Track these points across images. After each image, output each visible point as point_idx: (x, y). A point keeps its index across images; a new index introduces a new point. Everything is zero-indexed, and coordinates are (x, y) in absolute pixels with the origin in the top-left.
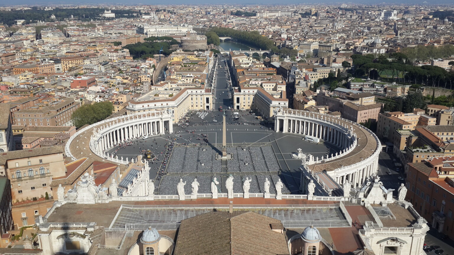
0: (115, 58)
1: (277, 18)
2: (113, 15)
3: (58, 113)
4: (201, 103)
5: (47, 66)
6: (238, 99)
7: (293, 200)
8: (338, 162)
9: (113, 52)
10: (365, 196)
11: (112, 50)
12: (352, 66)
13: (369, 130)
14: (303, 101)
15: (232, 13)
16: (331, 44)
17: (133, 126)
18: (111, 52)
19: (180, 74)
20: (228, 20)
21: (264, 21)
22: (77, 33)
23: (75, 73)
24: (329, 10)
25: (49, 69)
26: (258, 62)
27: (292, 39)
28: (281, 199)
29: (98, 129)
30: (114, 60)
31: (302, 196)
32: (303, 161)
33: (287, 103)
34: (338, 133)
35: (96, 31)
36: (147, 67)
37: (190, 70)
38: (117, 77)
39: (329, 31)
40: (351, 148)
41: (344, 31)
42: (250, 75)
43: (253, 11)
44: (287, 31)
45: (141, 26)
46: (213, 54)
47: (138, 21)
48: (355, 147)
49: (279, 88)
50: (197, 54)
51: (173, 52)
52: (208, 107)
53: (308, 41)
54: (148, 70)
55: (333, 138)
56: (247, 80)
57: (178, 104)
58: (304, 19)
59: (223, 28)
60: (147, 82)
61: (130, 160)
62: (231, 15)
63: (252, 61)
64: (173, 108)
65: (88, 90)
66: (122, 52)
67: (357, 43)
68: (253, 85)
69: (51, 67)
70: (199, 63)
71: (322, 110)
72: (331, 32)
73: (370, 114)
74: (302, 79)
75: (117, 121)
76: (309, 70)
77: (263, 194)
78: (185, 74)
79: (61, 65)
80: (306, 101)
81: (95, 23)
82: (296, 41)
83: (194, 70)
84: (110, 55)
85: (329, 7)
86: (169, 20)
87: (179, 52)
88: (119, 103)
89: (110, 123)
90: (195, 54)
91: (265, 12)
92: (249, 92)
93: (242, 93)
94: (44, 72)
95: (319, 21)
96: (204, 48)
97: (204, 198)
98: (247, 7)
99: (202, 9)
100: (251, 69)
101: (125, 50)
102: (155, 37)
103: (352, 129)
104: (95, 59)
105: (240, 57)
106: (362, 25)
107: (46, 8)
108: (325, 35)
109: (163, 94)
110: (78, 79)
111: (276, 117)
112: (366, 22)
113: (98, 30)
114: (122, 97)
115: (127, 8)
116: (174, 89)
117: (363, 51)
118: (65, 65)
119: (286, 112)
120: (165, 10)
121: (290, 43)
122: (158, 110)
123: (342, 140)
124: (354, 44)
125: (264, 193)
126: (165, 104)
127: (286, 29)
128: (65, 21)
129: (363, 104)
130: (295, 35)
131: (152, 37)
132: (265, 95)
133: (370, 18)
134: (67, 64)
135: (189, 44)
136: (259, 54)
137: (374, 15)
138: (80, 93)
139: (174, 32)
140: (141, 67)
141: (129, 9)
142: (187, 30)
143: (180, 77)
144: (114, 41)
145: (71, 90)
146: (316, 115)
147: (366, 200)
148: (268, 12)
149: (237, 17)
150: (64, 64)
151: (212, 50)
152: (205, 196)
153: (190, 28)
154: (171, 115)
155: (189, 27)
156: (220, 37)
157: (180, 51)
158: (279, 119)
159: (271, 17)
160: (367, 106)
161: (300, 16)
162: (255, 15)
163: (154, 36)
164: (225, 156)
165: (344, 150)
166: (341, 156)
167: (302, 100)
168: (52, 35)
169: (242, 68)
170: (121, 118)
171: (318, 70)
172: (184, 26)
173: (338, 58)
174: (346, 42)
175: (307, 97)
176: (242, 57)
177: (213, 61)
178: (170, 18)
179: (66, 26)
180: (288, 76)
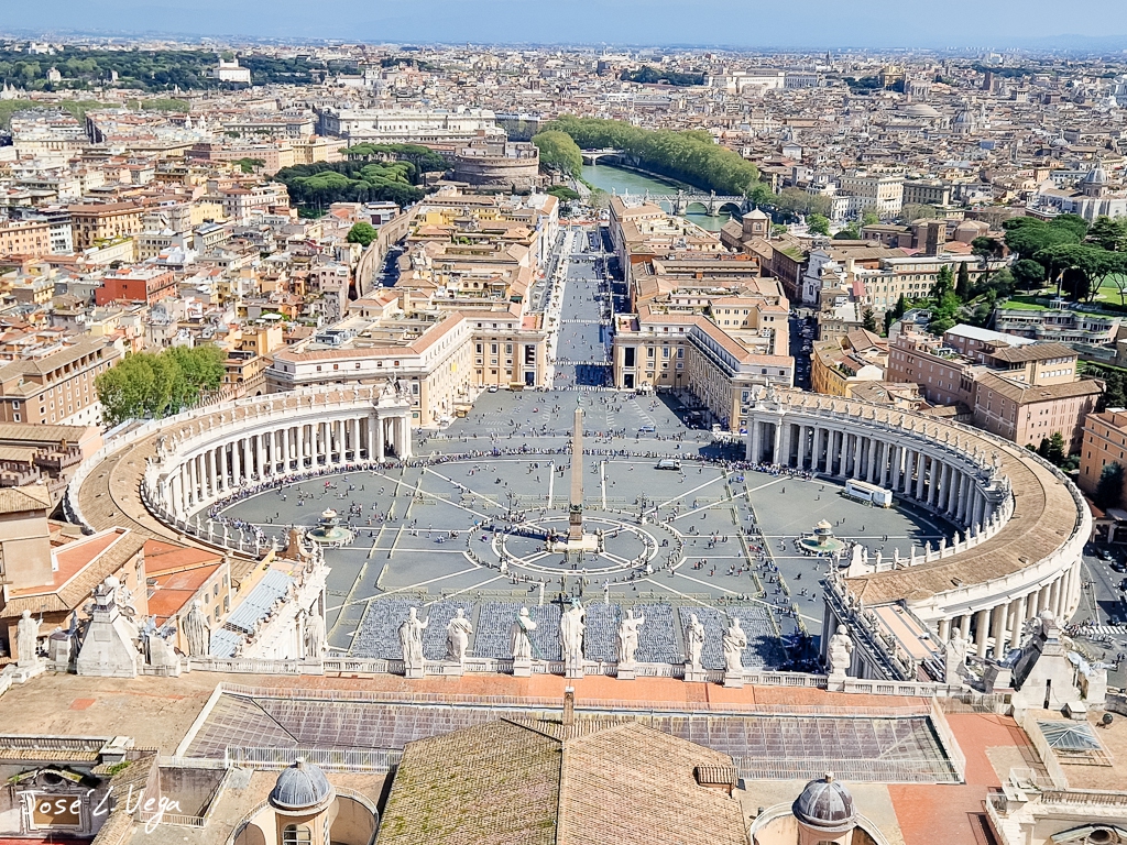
0: (240, 212)
1: (773, 93)
2: (244, 75)
3: (50, 384)
4: (509, 362)
5: (27, 232)
6: (630, 353)
10: (1016, 685)
13: (1052, 466)
14: (843, 366)
18: (229, 192)
19: (445, 267)
22: (125, 129)
23: (112, 256)
24: (943, 72)
25: (32, 243)
26: (701, 235)
27: (818, 161)
30: (236, 217)
31: (808, 676)
33: (790, 371)
37: (477, 253)
39: (939, 140)
40: (991, 524)
42: (675, 274)
44: (801, 135)
45: (329, 111)
46: (557, 204)
47: (324, 94)
48: (1004, 522)
49: (766, 319)
50: (503, 203)
51: (427, 196)
52: (529, 378)
53: (870, 170)
54: (341, 250)
56: (661, 291)
57: (432, 365)
58: (858, 101)
59: (594, 123)
66: (265, 193)
67: (1030, 183)
68: (680, 308)
69: (38, 234)
70: (509, 233)
71: (905, 398)
72: (944, 144)
76: (868, 263)
80: (850, 364)
82: (831, 168)
85: (942, 61)
86: (423, 92)
87: (446, 195)
88: (243, 357)
89: (212, 420)
90: (498, 204)
91: (734, 74)
92: (666, 329)
94: (15, 252)
95: (908, 107)
96: (529, 184)
97: (489, 674)
101: (275, 186)
102: (373, 145)
103: (998, 461)
105: (644, 216)
110: (119, 277)
112: (1061, 113)
113: (194, 122)
116: (420, 316)
117: (1046, 206)
118: (82, 231)
120: (409, 62)
121: (809, 173)
124: (1017, 185)
126: (389, 362)
127: (800, 130)
128: (90, 89)
129: (1038, 382)
130: (829, 149)
131: (364, 145)
132: (719, 340)
133: (1075, 101)
134: (90, 228)
135: (479, 170)
136: (708, 208)
137: (1091, 91)
140: (322, 241)
142: (477, 128)
144: (243, 157)
145: (98, 309)
150: (79, 226)
151: (553, 191)
152: (488, 669)
153: (487, 120)
154: (409, 399)
155: (484, 116)
156: (583, 149)
157: (450, 193)
160: (1051, 389)
161: (847, 90)
162: (700, 81)
164: (576, 538)
165: (968, 532)
166: (957, 552)
170: (245, 403)
171: (895, 266)
172: (467, 111)
175: (855, 351)
176: (649, 215)
178: (427, 86)
180: (798, 283)
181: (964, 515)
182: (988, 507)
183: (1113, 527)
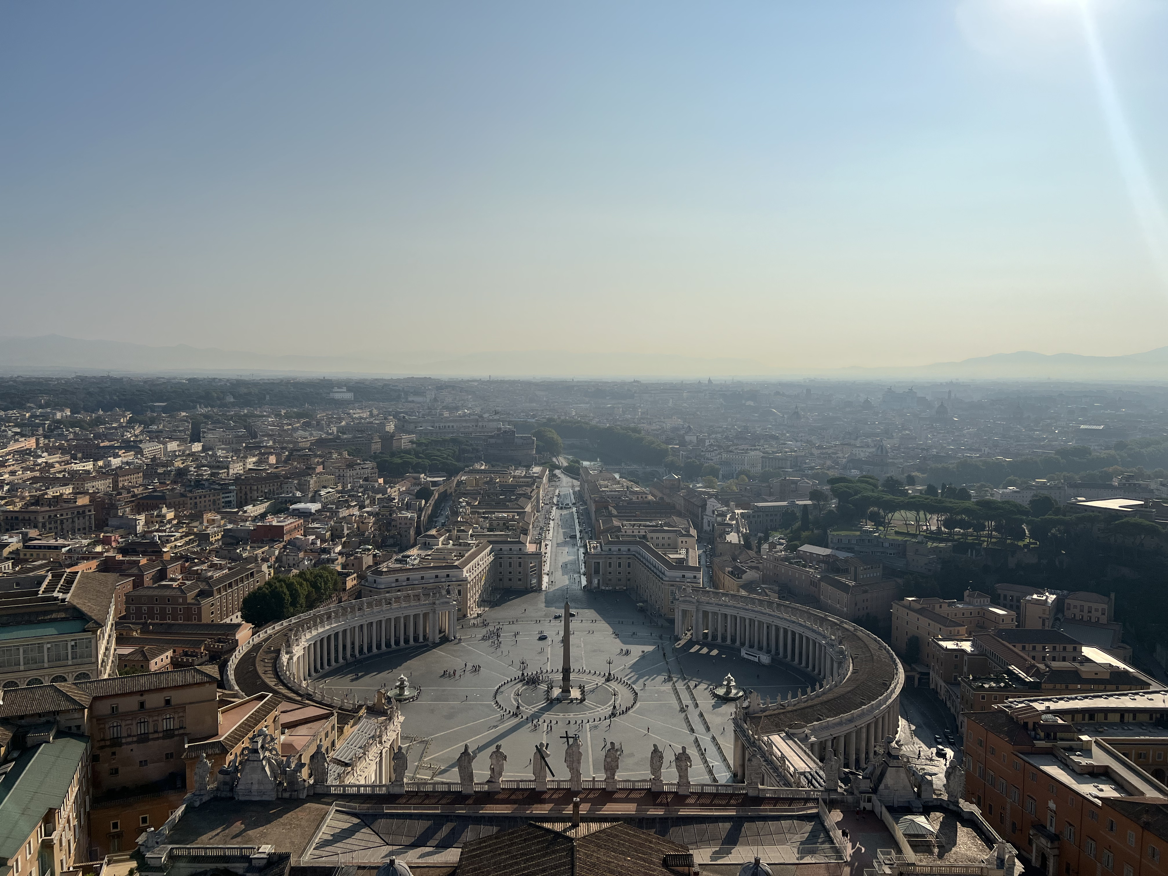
2: (349, 396)
4: (520, 573)
6: (597, 565)
10: (874, 789)
13: (875, 636)
14: (734, 573)
18: (339, 468)
19: (479, 513)
25: (210, 503)
27: (707, 444)
30: (344, 483)
33: (700, 576)
45: (404, 417)
46: (547, 472)
49: (682, 542)
51: (466, 469)
59: (569, 422)
60: (409, 528)
63: (625, 486)
64: (460, 585)
66: (363, 468)
68: (627, 536)
69: (214, 498)
70: (518, 490)
71: (775, 593)
73: (875, 603)
74: (730, 525)
79: (234, 494)
80: (739, 571)
82: (715, 448)
87: (479, 467)
90: (511, 473)
92: (619, 550)
93: (606, 553)
94: (198, 509)
96: (530, 460)
101: (369, 464)
111: (677, 605)
114: (354, 561)
118: (243, 495)
122: (427, 589)
126: (442, 574)
130: (713, 436)
134: (248, 492)
135: (498, 452)
145: (252, 545)
146: (761, 602)
147: (875, 798)
150: (241, 492)
154: (455, 599)
158: (683, 611)
164: (567, 691)
165: (825, 682)
170: (348, 605)
173: (803, 483)
175: (740, 562)
180: (700, 519)
181: (820, 671)
182: (835, 665)
183: (917, 676)
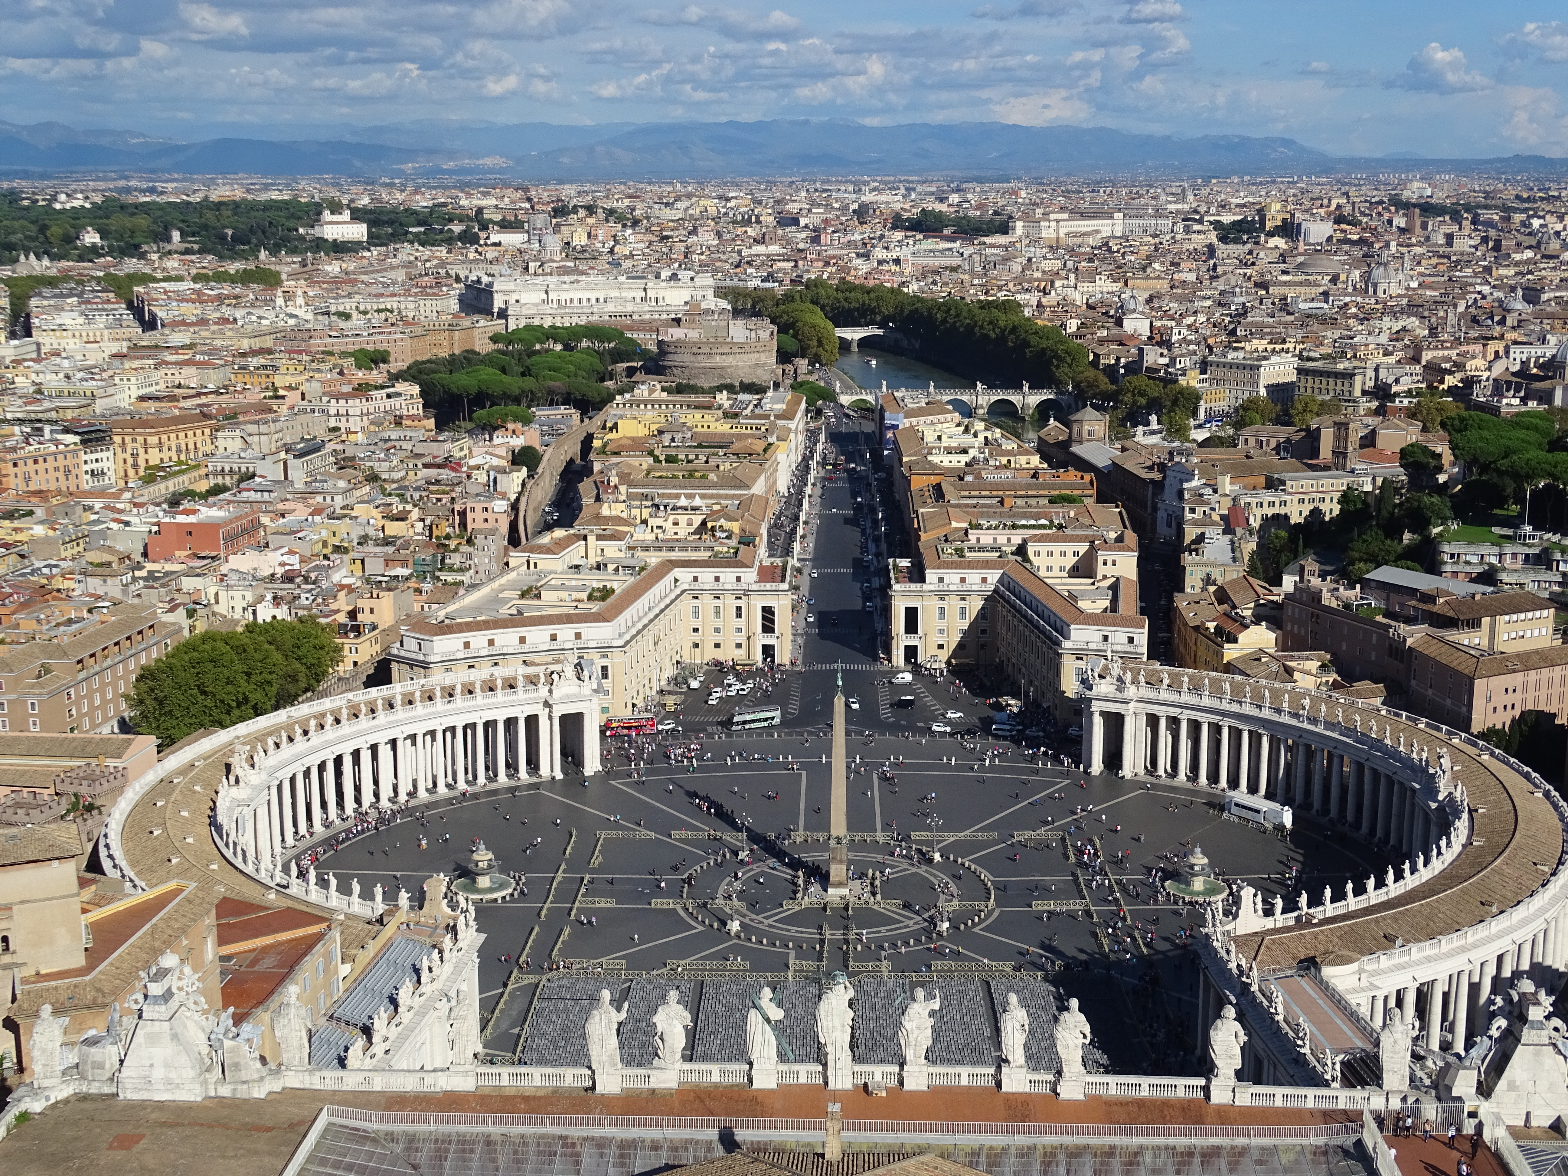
0: (355, 424)
1: (1107, 244)
3: (82, 675)
4: (739, 630)
5: (50, 459)
6: (911, 614)
7: (1141, 1104)
8: (1377, 920)
9: (347, 396)
10: (1485, 1090)
11: (347, 389)
12: (1453, 465)
13: (1526, 769)
14: (1219, 630)
15: (897, 222)
16: (1356, 363)
17: (415, 735)
18: (338, 396)
19: (646, 497)
20: (879, 253)
21: (1045, 258)
22: (191, 311)
23: (171, 489)
24: (1348, 209)
25: (57, 474)
26: (1010, 445)
27: (1175, 338)
28: (1081, 1097)
29: (254, 748)
30: (349, 432)
31: (1182, 1082)
32: (1209, 916)
33: (1142, 638)
34: (1383, 781)
35: (280, 301)
36: (495, 462)
37: (691, 476)
38: (359, 510)
39: (1346, 304)
40: (1439, 853)
41: (1413, 308)
42: (974, 501)
43: (996, 213)
44: (1150, 300)
45: (479, 281)
46: (803, 405)
47: (472, 256)
48: (1457, 848)
49: (1105, 563)
50: (727, 404)
51: (618, 397)
52: (768, 650)
53: (1248, 348)
54: (499, 476)
55: (1359, 807)
56: (954, 524)
57: (627, 637)
58: (1228, 252)
59: (853, 288)
60: (494, 532)
61: (390, 896)
62: (894, 227)
63: (981, 438)
64: (605, 656)
65: (224, 569)
66: (389, 396)
67: (1479, 362)
68: (982, 549)
69: (66, 463)
70: (736, 446)
71: (1309, 673)
72: (1354, 310)
73: (1530, 696)
74: (1215, 524)
75: (345, 712)
76: (1251, 480)
77: (992, 1071)
78: (670, 496)
79: (110, 454)
80: (1230, 627)
81: (278, 268)
82: (1192, 347)
83: (713, 477)
84: (333, 411)
85: (1346, 194)
86: (612, 251)
87: (646, 394)
88: (357, 630)
89: (313, 723)
90: (720, 407)
91: (1052, 216)
92: (963, 580)
93: (932, 587)
94: (33, 487)
95: (1300, 259)
96: (763, 377)
97: (716, 1086)
98: (970, 196)
99: (760, 202)
100: (978, 476)
101: (401, 387)
102: (541, 326)
103: (1446, 762)
104: (263, 428)
105: (928, 419)
106: (1500, 278)
107: (63, 197)
108: (1328, 321)
109: (562, 587)
110: (181, 519)
111: (1090, 700)
112: (1517, 264)
113: (289, 296)
114: (373, 603)
115: (422, 202)
116: (611, 567)
117: (1502, 396)
118: (128, 456)
119: (1135, 681)
120: (591, 210)
121: (1162, 355)
122: (533, 664)
123: (1401, 816)
124: (1459, 366)
125: (999, 1068)
126: (566, 633)
127: (1146, 295)
128: (142, 256)
129: (1499, 647)
130: (1190, 320)
131: (528, 328)
132: (1039, 594)
133: (1536, 247)
134: (141, 451)
135: (692, 358)
136: (1019, 406)
137: (1558, 234)
138: (187, 583)
139: (630, 308)
140: (472, 462)
141: (431, 203)
142: (688, 299)
143: (646, 513)
144: (357, 347)
145: (150, 566)
146: (1276, 695)
147: (1485, 1108)
148: (1066, 216)
149: (920, 236)
150: (124, 449)
151: (797, 386)
152: (716, 1078)
153: (703, 287)
154: (595, 687)
155: (698, 282)
156: (837, 325)
157: (651, 392)
158: (1103, 714)
159: (1078, 241)
160: (1518, 655)
161: (1213, 237)
162: (1004, 229)
163: (537, 322)
164: (840, 885)
165: (1407, 866)
166: (1392, 895)
167: (1211, 626)
168: (81, 320)
169: (936, 471)
170: (361, 698)
171: (1289, 483)
172: (674, 277)
173: (1388, 428)
174: (1427, 356)
175: (1234, 607)
176: (935, 418)
177: (801, 438)
178: (617, 242)
179: (146, 279)
180: (1149, 510)
